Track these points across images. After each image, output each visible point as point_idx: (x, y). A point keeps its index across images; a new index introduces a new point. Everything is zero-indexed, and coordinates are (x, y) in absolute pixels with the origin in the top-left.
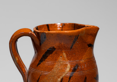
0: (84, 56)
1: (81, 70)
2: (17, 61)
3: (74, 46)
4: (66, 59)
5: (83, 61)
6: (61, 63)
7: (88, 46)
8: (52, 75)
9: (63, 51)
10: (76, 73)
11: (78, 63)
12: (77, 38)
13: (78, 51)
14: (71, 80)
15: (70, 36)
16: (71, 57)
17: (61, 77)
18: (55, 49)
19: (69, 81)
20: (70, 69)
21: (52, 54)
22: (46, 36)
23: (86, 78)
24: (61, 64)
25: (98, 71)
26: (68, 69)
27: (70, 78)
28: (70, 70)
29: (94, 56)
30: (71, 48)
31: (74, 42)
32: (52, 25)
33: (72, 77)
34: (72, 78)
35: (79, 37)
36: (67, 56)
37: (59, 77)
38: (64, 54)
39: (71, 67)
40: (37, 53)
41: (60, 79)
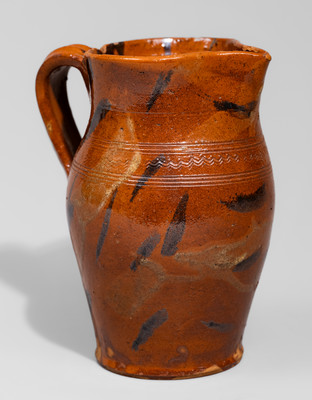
0: (192, 134)
1: (171, 173)
3: (157, 102)
4: (133, 136)
6: (120, 147)
7: (215, 105)
9: (129, 114)
10: (155, 179)
11: (166, 152)
12: (168, 79)
14: (138, 198)
15: (141, 73)
16: (147, 133)
17: (114, 186)
19: (132, 198)
20: (140, 166)
21: (104, 120)
23: (186, 197)
24: (118, 149)
26: (133, 167)
27: (137, 190)
28: (139, 170)
30: (149, 107)
31: (158, 91)
33: (140, 188)
34: (140, 192)
35: (172, 78)
36: (137, 129)
37: (109, 187)
38: (130, 122)
39: (143, 160)
41: (109, 192)
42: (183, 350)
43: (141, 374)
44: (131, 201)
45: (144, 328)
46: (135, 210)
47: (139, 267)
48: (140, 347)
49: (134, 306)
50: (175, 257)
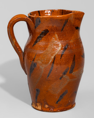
0: (73, 37)
1: (70, 49)
2: (14, 43)
3: (64, 29)
4: (58, 39)
5: (72, 41)
7: (76, 28)
8: (46, 53)
9: (56, 33)
10: (67, 51)
11: (68, 43)
12: (67, 21)
13: (68, 33)
14: (63, 58)
15: (61, 20)
16: (62, 38)
17: (54, 55)
18: (48, 31)
19: (61, 58)
21: (46, 36)
22: (41, 20)
23: (75, 56)
24: (53, 44)
25: (84, 50)
27: (62, 55)
28: (61, 49)
29: (80, 38)
30: (62, 30)
31: (64, 25)
32: (42, 11)
35: (68, 21)
36: (59, 37)
37: (52, 55)
38: (56, 35)
39: (62, 46)
40: (32, 35)
41: (53, 57)
42: (70, 101)
43: (59, 110)
44: (61, 59)
45: (61, 97)
46: (62, 61)
47: (62, 78)
48: (59, 102)
49: (59, 90)
50: (72, 74)
